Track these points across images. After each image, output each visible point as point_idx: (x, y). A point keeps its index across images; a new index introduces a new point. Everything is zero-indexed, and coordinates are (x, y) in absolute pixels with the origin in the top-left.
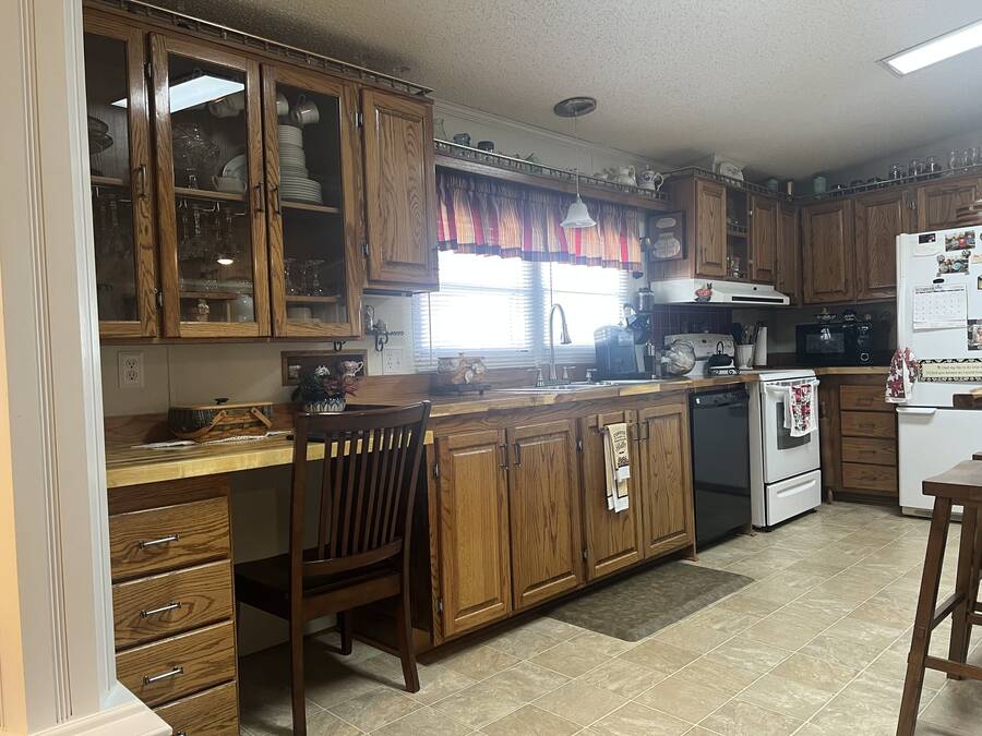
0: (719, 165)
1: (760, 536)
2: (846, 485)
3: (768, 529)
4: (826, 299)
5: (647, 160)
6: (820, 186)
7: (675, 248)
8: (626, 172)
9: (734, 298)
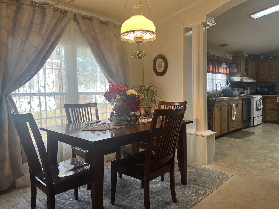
0: (244, 54)
1: (252, 128)
2: (267, 119)
3: (254, 126)
4: (263, 81)
6: (262, 57)
7: (236, 71)
8: (227, 56)
9: (247, 81)
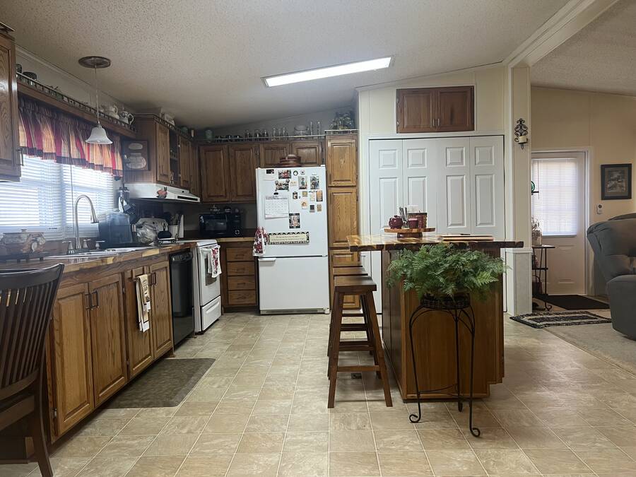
1: (199, 337)
2: (230, 303)
3: (202, 333)
4: (215, 199)
5: (124, 105)
6: (209, 136)
7: (143, 164)
8: (113, 110)
9: (179, 197)
